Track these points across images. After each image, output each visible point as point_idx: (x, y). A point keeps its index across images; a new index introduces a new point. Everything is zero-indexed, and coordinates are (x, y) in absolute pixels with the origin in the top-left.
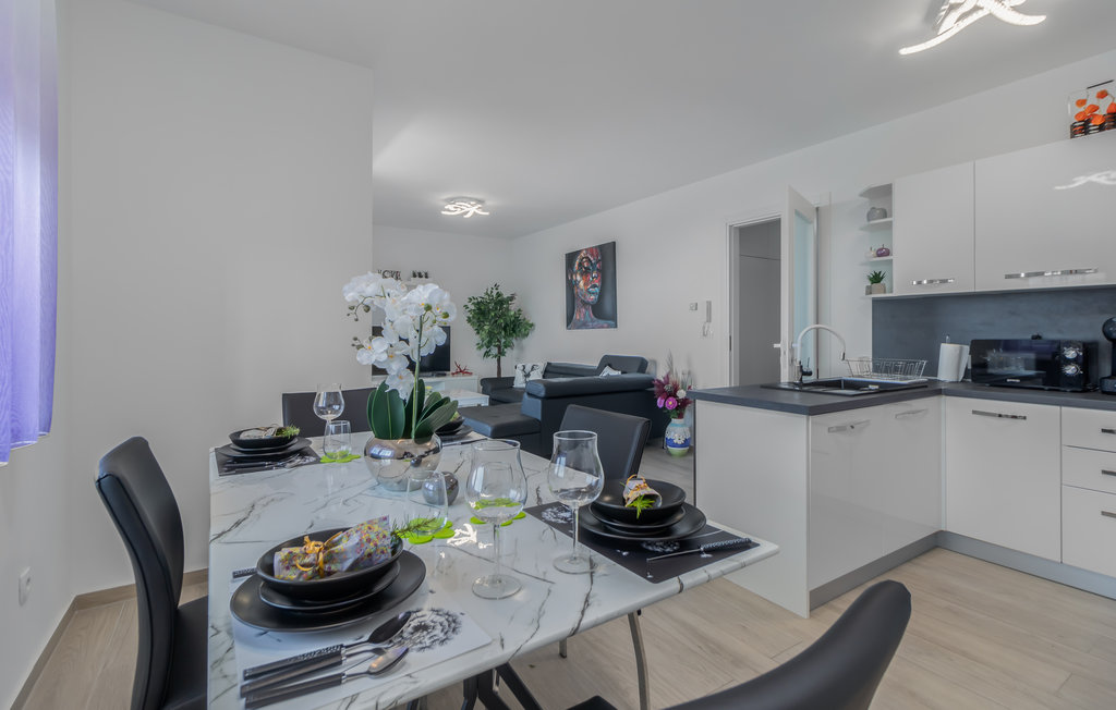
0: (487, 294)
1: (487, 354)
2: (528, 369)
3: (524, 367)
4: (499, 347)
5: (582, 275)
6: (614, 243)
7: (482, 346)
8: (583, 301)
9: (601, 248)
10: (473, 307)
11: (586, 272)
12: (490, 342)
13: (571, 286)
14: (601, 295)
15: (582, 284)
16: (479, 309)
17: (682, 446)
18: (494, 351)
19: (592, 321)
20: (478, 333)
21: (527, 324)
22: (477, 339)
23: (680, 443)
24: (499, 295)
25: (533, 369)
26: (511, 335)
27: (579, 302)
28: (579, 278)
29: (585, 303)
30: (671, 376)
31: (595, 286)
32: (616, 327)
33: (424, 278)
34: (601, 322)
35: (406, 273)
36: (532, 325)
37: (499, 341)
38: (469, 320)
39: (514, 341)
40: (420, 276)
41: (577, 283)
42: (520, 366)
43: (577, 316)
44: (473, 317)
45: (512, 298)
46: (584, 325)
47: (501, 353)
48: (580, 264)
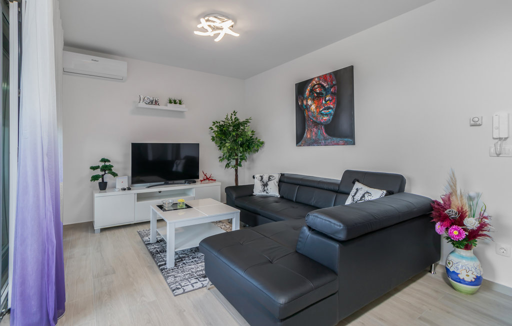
0: (227, 119)
1: (228, 166)
2: (265, 179)
3: (262, 177)
4: (237, 160)
5: (313, 100)
6: (352, 67)
7: (223, 159)
8: (315, 122)
9: (336, 74)
10: (216, 129)
11: (318, 97)
12: (230, 156)
13: (301, 111)
14: (336, 116)
15: (313, 107)
16: (221, 130)
17: (471, 283)
18: (233, 162)
19: (325, 139)
20: (220, 149)
21: (259, 141)
22: (220, 153)
23: (468, 279)
24: (237, 119)
25: (269, 179)
26: (246, 150)
27: (311, 123)
28: (310, 102)
29: (316, 124)
30: (453, 199)
31: (329, 108)
32: (354, 144)
33: (178, 105)
34: (335, 140)
35: (163, 100)
36: (262, 143)
37: (237, 155)
38: (213, 139)
39: (247, 155)
40: (175, 102)
41: (308, 107)
42: (257, 176)
43: (307, 135)
44: (216, 137)
45: (247, 122)
46: (315, 142)
47: (238, 164)
48: (312, 91)
